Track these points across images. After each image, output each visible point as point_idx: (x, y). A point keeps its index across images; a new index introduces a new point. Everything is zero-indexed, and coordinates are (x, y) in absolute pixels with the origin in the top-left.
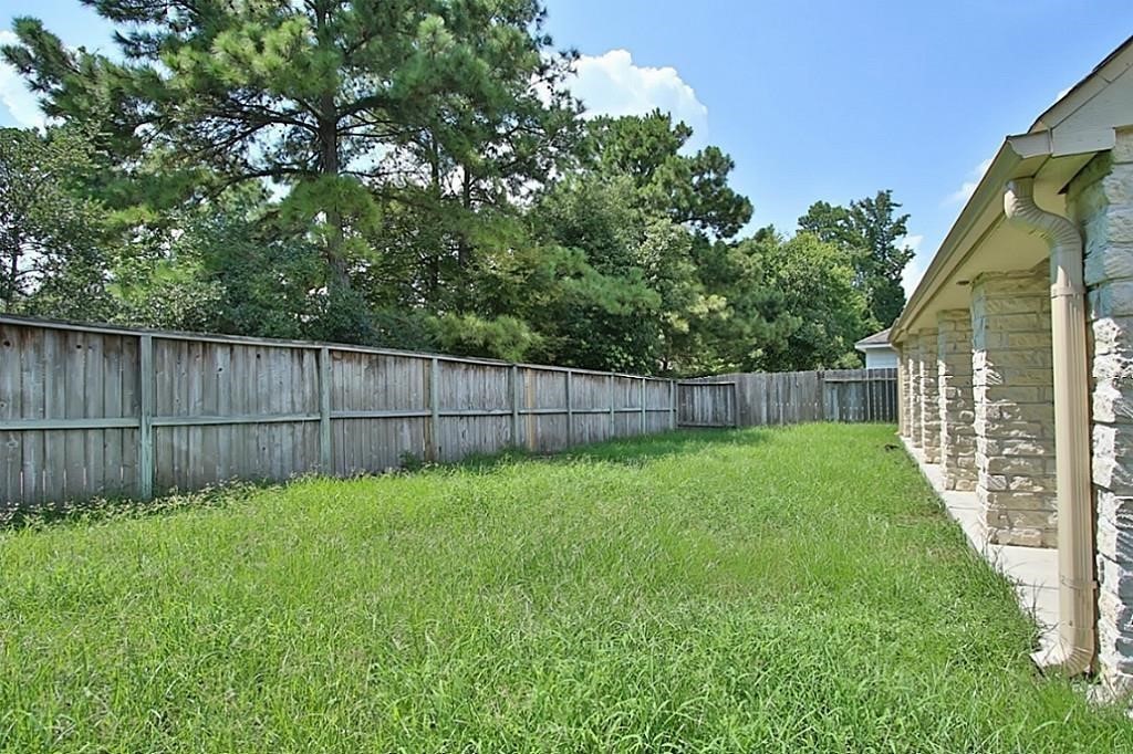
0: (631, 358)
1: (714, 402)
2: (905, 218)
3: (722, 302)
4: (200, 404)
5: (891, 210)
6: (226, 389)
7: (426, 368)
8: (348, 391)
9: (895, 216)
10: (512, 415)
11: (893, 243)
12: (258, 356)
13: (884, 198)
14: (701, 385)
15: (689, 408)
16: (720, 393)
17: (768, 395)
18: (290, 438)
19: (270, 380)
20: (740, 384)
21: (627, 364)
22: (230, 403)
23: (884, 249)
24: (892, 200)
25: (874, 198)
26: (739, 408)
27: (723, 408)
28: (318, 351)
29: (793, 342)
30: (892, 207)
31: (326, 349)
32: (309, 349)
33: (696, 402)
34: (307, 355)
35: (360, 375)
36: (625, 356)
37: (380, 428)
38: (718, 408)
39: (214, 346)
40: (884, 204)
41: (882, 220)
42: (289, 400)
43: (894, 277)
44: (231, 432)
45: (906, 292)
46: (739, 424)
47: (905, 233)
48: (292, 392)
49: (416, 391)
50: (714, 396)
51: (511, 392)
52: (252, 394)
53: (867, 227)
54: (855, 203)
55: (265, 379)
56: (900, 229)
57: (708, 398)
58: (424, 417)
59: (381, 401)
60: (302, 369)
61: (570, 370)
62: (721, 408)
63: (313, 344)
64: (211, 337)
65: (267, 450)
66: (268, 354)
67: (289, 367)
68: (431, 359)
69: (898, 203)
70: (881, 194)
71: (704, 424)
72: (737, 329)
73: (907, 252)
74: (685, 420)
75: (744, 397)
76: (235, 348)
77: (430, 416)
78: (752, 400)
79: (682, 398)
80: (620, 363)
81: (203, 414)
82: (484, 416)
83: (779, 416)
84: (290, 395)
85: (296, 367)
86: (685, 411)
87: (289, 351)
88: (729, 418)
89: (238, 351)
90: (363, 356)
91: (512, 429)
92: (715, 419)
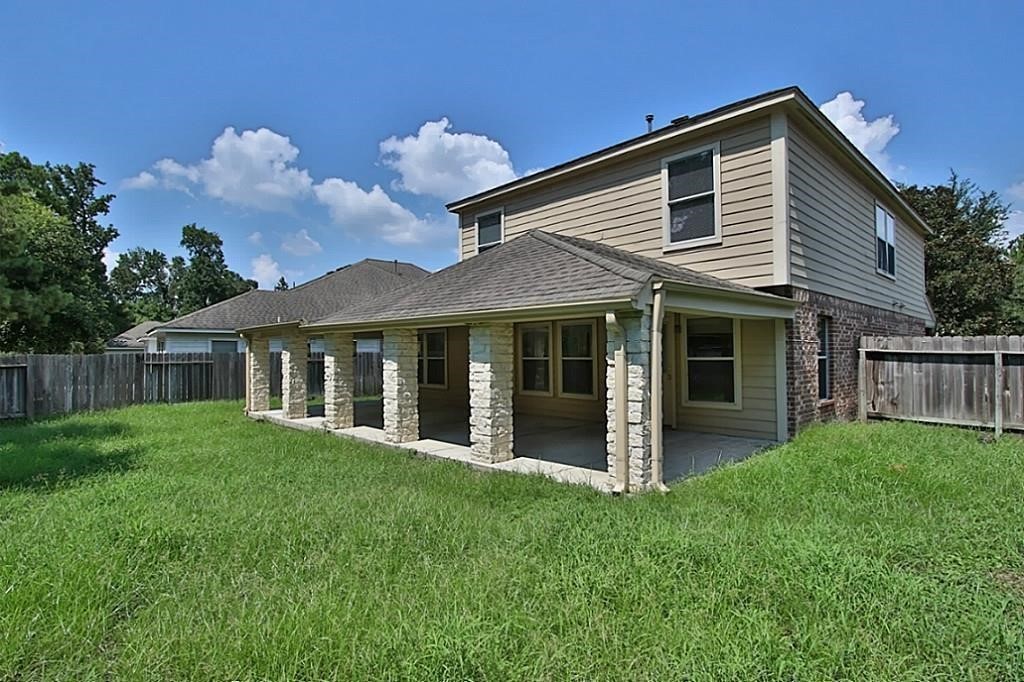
2: (109, 198)
5: (93, 185)
9: (99, 193)
11: (94, 218)
13: (86, 171)
17: (75, 378)
20: (35, 368)
23: (84, 221)
24: (95, 176)
25: (74, 166)
26: (31, 393)
27: (7, 397)
29: (57, 319)
30: (95, 183)
40: (86, 178)
41: (83, 192)
43: (95, 252)
45: (108, 269)
46: (30, 414)
47: (107, 211)
53: (67, 195)
54: (51, 166)
56: (102, 206)
69: (103, 181)
70: (83, 166)
73: (110, 230)
75: (40, 382)
78: (53, 384)
83: (89, 400)
88: (15, 408)
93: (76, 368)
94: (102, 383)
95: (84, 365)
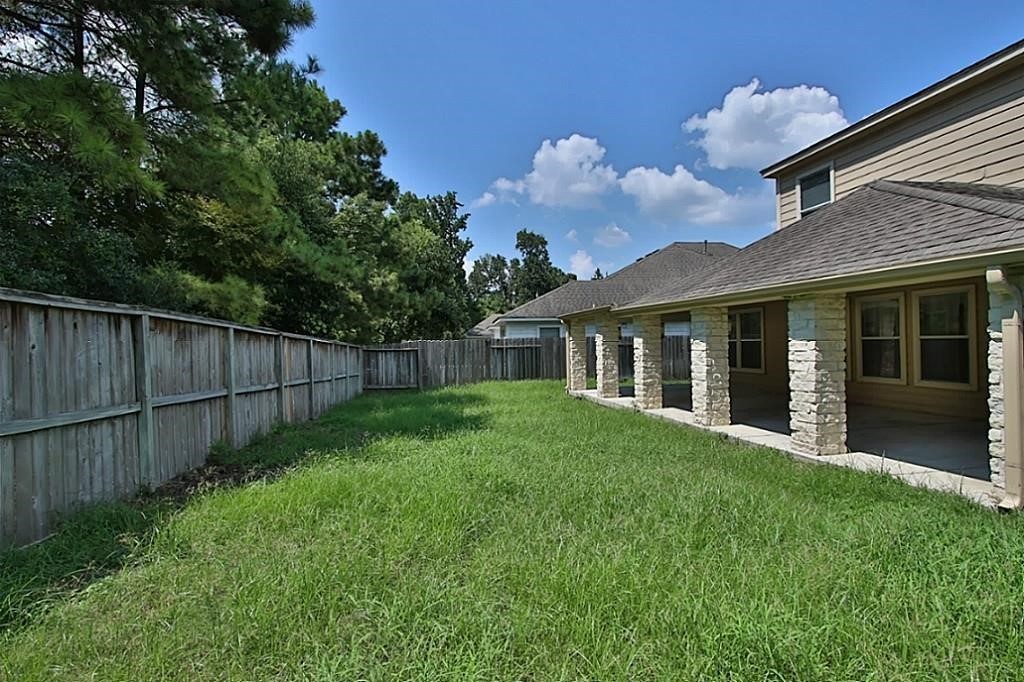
0: (325, 326)
1: (398, 366)
2: (466, 216)
3: (393, 276)
4: (9, 402)
5: (456, 208)
6: (41, 377)
7: (222, 339)
8: (161, 372)
9: (459, 214)
10: (278, 389)
11: (457, 234)
12: (75, 325)
13: (451, 197)
14: (386, 351)
15: (374, 372)
16: (403, 359)
17: (446, 359)
18: (110, 440)
19: (88, 359)
20: (423, 351)
21: (321, 331)
22: (46, 396)
23: (451, 238)
24: (457, 200)
25: (444, 195)
26: (421, 370)
27: (407, 371)
28: (135, 320)
29: (435, 313)
30: (457, 206)
31: (146, 315)
32: (126, 315)
33: (380, 366)
34: (125, 325)
35: (171, 350)
36: (320, 323)
37: (189, 413)
38: (402, 371)
39: (26, 309)
40: (451, 203)
41: (450, 215)
42: (108, 387)
43: (458, 261)
44: (48, 439)
45: (466, 273)
46: (421, 385)
47: (466, 227)
48: (111, 375)
49: (214, 368)
50: (398, 361)
51: (278, 363)
52: (70, 383)
53: (440, 218)
54: (430, 198)
55: (82, 359)
56: (462, 224)
57: (393, 363)
58: (220, 397)
59: (187, 382)
60: (120, 343)
61: (312, 339)
62: (404, 372)
63: (135, 309)
64: (30, 296)
65: (87, 462)
66: (85, 321)
67: (107, 340)
68: (227, 328)
69: (461, 203)
70: (449, 194)
71: (389, 387)
72: (399, 301)
73: (467, 242)
74: (370, 383)
75: (426, 362)
76: (50, 311)
77: (225, 397)
78: (433, 364)
79: (367, 364)
80: (315, 330)
81: (14, 418)
82: (261, 391)
83: (455, 376)
84: (108, 379)
85: (114, 340)
86: (370, 374)
87: (106, 318)
88: (412, 380)
89: (54, 316)
90: (173, 324)
91: (280, 404)
92: (399, 382)
93: (447, 350)
94: (463, 363)
95: (452, 348)
